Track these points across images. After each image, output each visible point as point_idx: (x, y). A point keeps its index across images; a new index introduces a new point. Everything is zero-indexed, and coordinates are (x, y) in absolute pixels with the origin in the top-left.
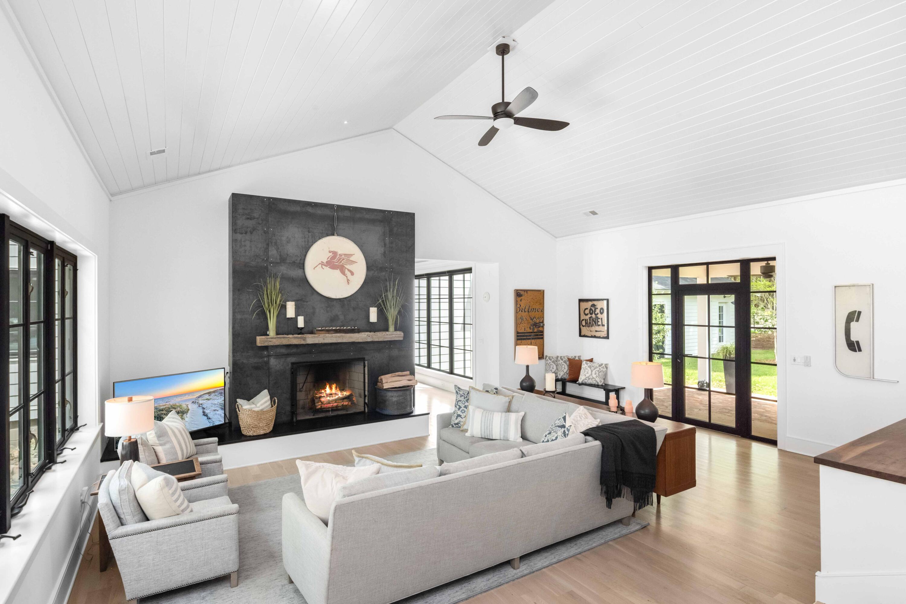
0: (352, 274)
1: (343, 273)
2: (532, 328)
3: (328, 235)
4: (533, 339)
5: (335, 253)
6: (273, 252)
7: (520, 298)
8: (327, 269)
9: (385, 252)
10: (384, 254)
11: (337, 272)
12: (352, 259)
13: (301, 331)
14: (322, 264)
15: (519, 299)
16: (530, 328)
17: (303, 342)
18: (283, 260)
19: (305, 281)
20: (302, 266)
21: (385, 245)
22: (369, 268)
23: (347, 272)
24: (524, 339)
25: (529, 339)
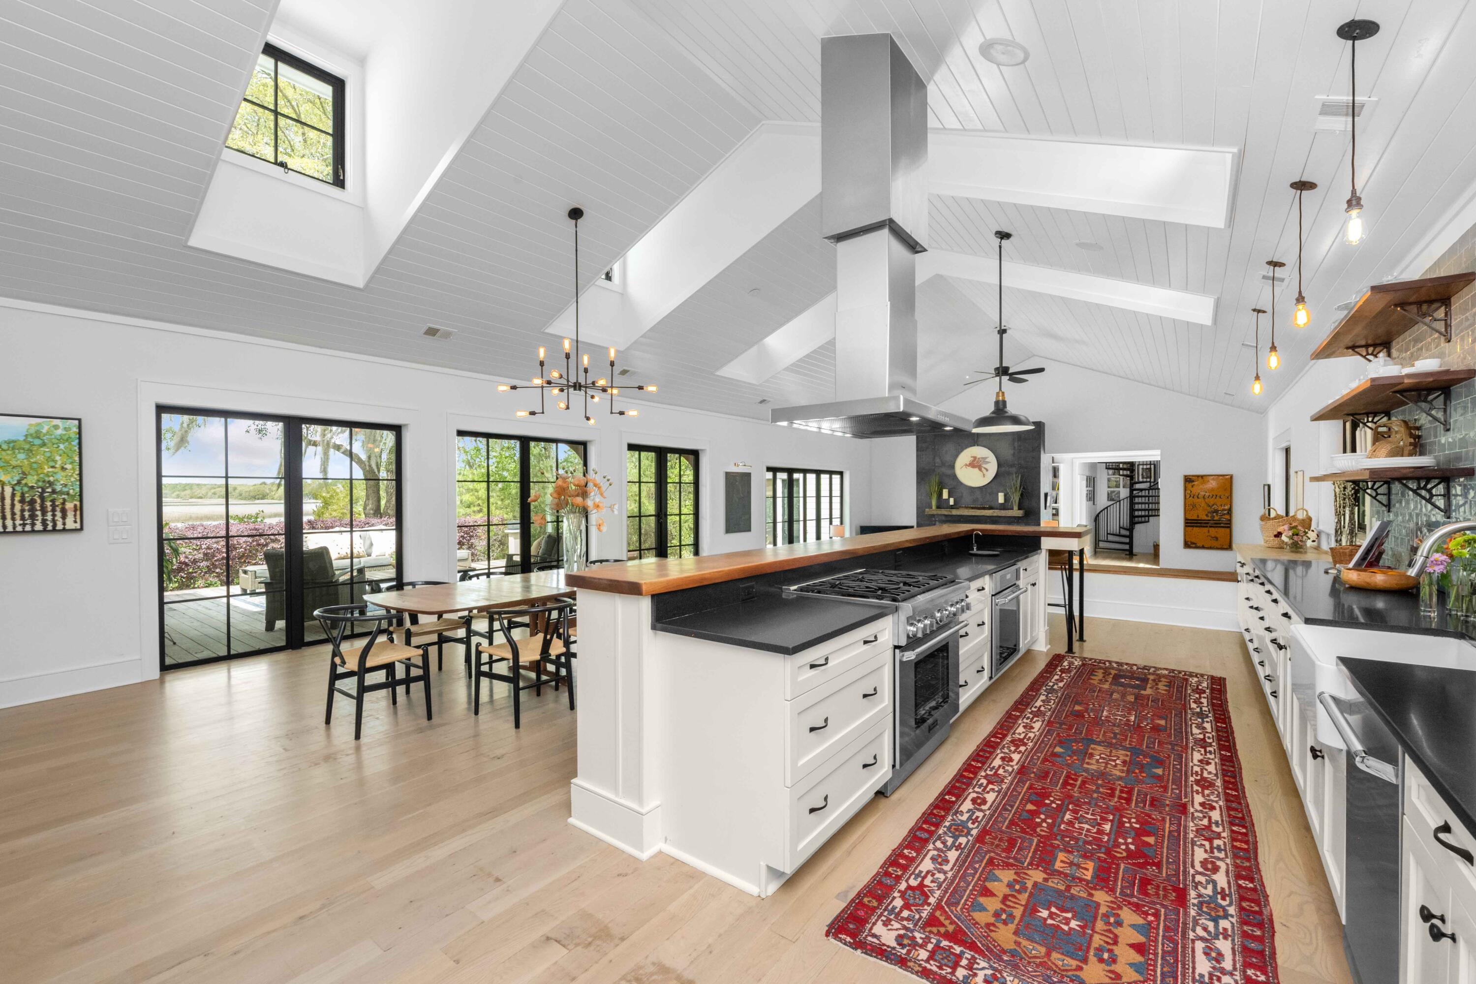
0: (987, 470)
1: (980, 470)
2: (1210, 515)
3: (971, 446)
4: (1211, 527)
5: (975, 458)
6: (938, 460)
7: (1191, 484)
8: (970, 469)
9: (1014, 453)
10: (1014, 454)
11: (976, 470)
12: (987, 460)
13: (952, 507)
14: (966, 465)
15: (1189, 485)
16: (1207, 515)
17: (950, 514)
18: (943, 464)
19: (955, 477)
20: (953, 467)
21: (1014, 447)
22: (999, 465)
23: (983, 469)
24: (1196, 527)
25: (1207, 527)
